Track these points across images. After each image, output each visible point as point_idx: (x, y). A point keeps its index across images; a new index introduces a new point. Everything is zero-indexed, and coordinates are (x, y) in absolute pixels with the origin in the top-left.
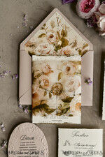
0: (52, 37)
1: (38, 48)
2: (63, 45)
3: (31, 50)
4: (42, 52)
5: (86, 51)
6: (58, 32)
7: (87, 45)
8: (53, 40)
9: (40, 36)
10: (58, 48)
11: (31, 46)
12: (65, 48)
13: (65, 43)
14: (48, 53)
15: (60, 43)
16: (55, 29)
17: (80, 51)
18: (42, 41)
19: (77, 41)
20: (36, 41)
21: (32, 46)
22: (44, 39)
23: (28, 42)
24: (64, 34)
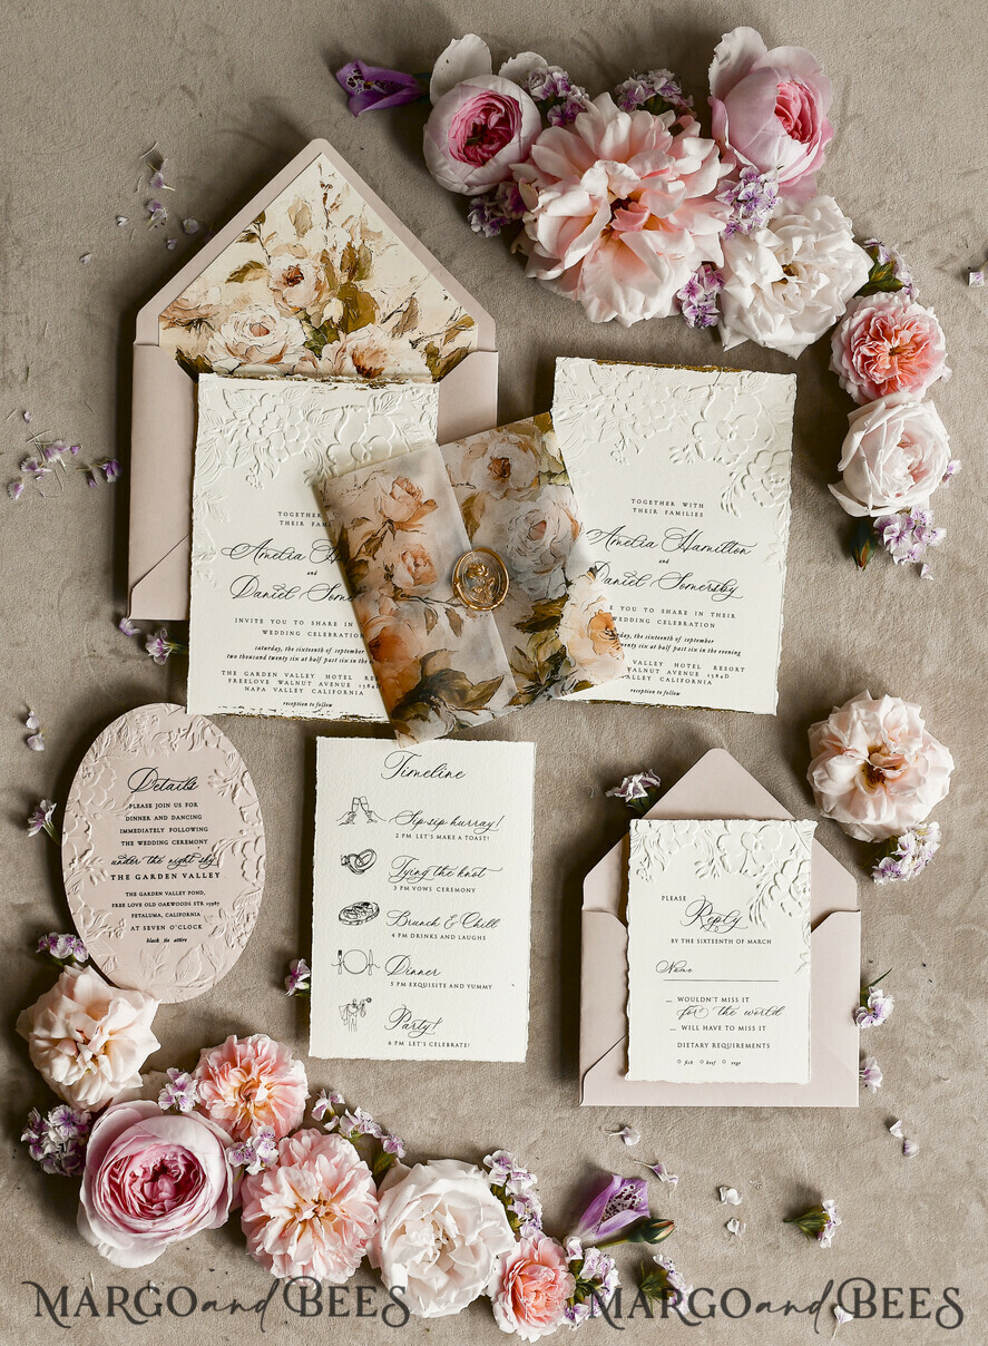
0: (294, 278)
1: (227, 334)
2: (348, 323)
3: (189, 341)
4: (247, 356)
5: (463, 353)
6: (325, 258)
7: (467, 324)
8: (301, 294)
9: (238, 276)
10: (323, 334)
11: (189, 325)
12: (358, 339)
13: (357, 311)
14: (275, 360)
15: (334, 310)
16: (314, 243)
17: (432, 354)
18: (246, 301)
19: (421, 305)
20: (214, 297)
21: (198, 323)
22: (256, 287)
23: (175, 305)
24: (356, 265)
